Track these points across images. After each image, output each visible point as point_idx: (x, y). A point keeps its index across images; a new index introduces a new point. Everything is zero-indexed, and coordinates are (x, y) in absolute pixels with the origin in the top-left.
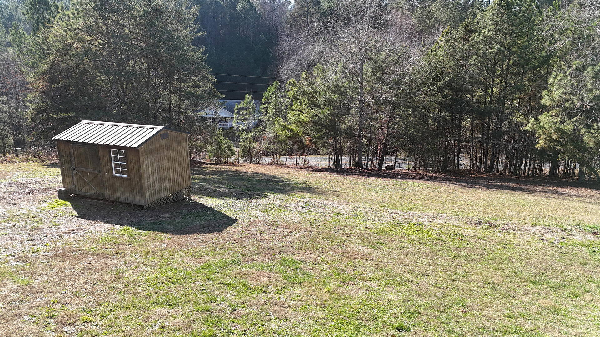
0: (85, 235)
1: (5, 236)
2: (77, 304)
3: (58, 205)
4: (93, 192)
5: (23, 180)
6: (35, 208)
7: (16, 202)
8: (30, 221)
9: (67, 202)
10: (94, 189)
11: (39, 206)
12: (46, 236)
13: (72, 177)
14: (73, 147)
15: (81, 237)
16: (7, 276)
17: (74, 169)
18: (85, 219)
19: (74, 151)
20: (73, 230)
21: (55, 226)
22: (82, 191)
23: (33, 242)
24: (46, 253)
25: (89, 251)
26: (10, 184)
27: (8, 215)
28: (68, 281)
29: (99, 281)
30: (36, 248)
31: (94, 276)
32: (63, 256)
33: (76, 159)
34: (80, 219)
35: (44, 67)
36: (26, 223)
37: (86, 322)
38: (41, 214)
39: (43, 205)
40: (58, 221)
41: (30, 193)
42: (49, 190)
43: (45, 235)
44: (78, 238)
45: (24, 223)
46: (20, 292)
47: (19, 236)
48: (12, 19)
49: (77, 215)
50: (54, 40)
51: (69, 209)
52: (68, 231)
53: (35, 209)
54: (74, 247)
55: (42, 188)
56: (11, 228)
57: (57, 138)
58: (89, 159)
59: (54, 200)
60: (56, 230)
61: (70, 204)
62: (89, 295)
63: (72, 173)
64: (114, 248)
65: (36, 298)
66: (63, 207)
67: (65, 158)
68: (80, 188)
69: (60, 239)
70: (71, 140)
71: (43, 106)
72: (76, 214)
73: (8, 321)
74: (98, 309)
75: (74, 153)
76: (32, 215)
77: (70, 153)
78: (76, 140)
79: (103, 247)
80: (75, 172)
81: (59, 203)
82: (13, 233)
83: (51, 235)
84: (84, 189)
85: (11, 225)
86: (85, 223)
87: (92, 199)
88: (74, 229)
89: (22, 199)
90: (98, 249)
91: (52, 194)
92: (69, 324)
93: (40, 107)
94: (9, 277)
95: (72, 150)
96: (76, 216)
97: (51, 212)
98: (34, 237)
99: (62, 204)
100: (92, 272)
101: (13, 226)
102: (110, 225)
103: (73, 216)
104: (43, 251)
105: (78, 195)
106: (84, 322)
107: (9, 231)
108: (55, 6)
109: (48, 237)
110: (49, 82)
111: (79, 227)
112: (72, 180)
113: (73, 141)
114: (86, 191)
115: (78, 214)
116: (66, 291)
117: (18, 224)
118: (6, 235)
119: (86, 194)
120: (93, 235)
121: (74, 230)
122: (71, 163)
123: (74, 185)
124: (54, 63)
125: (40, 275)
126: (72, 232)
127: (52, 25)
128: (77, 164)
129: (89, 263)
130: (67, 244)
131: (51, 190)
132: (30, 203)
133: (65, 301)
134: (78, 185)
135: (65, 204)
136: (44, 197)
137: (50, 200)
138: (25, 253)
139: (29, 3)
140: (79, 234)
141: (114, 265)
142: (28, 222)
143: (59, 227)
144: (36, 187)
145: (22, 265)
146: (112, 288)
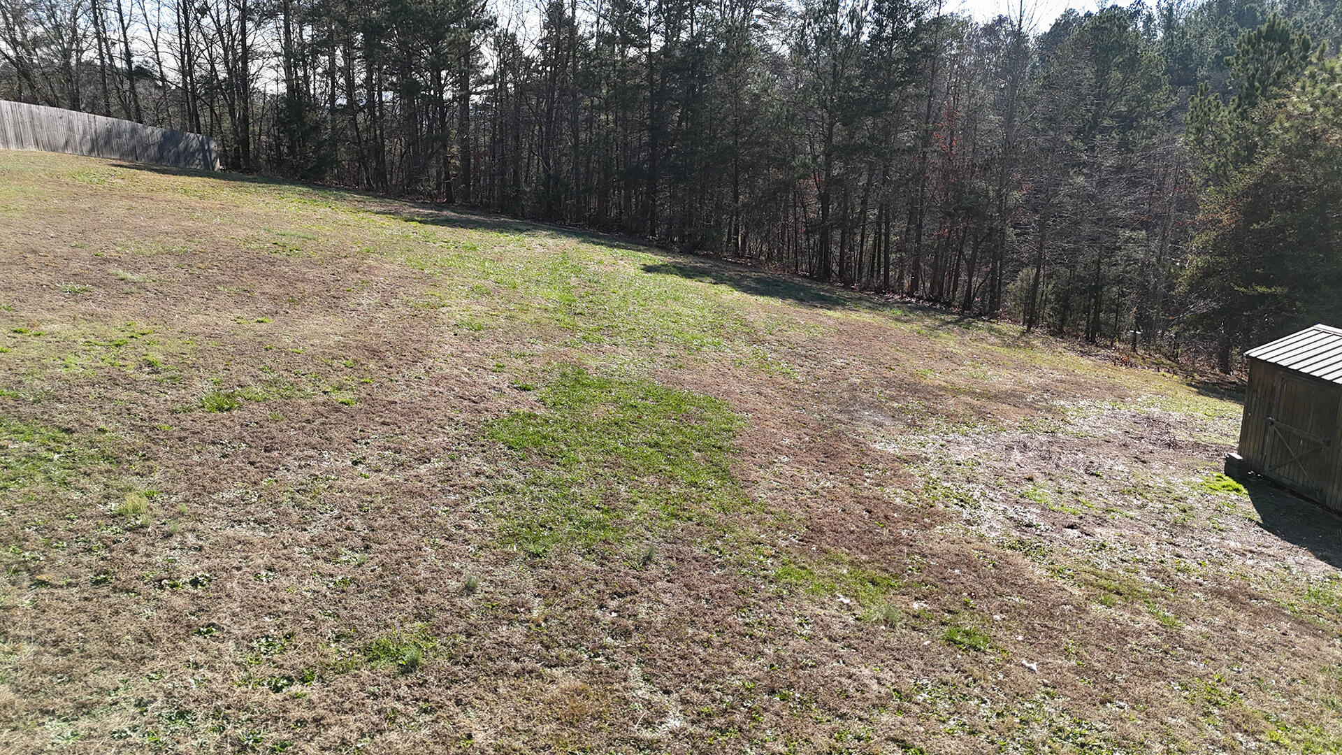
0: (1275, 570)
1: (1130, 521)
2: (1260, 702)
3: (1224, 487)
4: (1301, 482)
5: (1156, 411)
6: (1180, 481)
7: (1146, 457)
8: (1172, 506)
9: (1241, 487)
10: (1304, 476)
11: (1187, 479)
12: (1201, 546)
13: (1262, 439)
14: (1283, 379)
15: (1266, 572)
16: (1139, 598)
17: (1272, 423)
18: (1276, 534)
19: (1282, 386)
20: (1251, 551)
21: (1216, 531)
22: (1277, 471)
23: (1177, 549)
24: (1200, 580)
25: (1283, 608)
26: (1134, 416)
27: (1133, 481)
28: (1243, 652)
29: (1304, 678)
30: (1183, 564)
31: (1295, 665)
32: (1232, 598)
33: (1282, 404)
34: (1266, 532)
35: (1243, 180)
36: (1165, 507)
37: (1277, 743)
38: (1190, 497)
39: (1194, 479)
40: (1222, 522)
41: (1170, 445)
42: (1205, 448)
43: (1198, 543)
44: (1260, 572)
45: (1161, 505)
46: (1162, 634)
47: (1153, 529)
48: (1187, 59)
49: (1261, 522)
50: (1282, 128)
51: (1244, 503)
52: (1242, 551)
53: (1180, 483)
54: (1253, 587)
55: (1191, 440)
56: (1139, 508)
57: (1253, 355)
58: (1312, 412)
59: (1215, 474)
60: (1218, 540)
61: (1247, 492)
62: (1284, 697)
63: (1266, 428)
64: (1336, 622)
65: (1189, 658)
66: (1233, 495)
67: (1259, 397)
68: (1273, 464)
69: (1226, 560)
70: (1284, 363)
71: (1220, 263)
72: (1257, 517)
73: (1146, 676)
74: (1299, 731)
75: (1281, 393)
76: (1174, 495)
77: (1273, 389)
78: (1294, 367)
79: (1312, 610)
80: (1271, 429)
81: (1224, 483)
82: (1143, 519)
83: (1208, 546)
84: (1282, 469)
85: (1139, 503)
86: (1275, 544)
87: (1293, 493)
88: (1253, 548)
89: (1156, 455)
90: (1302, 612)
91: (1211, 459)
92: (1246, 731)
93: (1213, 265)
94: (1142, 601)
95: (1280, 384)
96: (1258, 523)
97: (1209, 498)
98: (1179, 540)
99: (1231, 489)
100: (1289, 655)
101: (1144, 506)
102: (1329, 567)
103: (1250, 520)
104: (1196, 573)
105: (1264, 477)
106: (1273, 741)
107: (1135, 513)
108: (1301, 43)
109: (1202, 548)
110: (1245, 214)
111: (1264, 550)
112: (1261, 444)
113: (1287, 367)
114: (1285, 473)
115: (1262, 519)
116: (1241, 670)
117: (1150, 504)
118: (1132, 518)
119: (1284, 480)
120: (1292, 576)
121: (1254, 552)
122: (1270, 410)
123: (1262, 454)
124: (1268, 174)
125: (1193, 619)
126: (1249, 555)
127: (1286, 92)
128: (1280, 414)
129: (1283, 634)
130: (1239, 577)
131: (1208, 448)
132: (1171, 467)
133: (1239, 687)
134: (1271, 456)
135: (1237, 490)
136: (1195, 461)
137: (1207, 472)
138: (1164, 565)
139: (1246, 40)
140: (1262, 563)
141: (1334, 657)
142: (1169, 506)
143: (1224, 534)
144: (1181, 436)
145: (1162, 586)
146: (1330, 703)
